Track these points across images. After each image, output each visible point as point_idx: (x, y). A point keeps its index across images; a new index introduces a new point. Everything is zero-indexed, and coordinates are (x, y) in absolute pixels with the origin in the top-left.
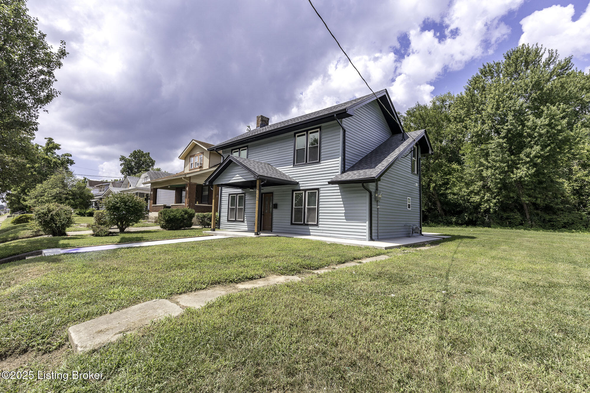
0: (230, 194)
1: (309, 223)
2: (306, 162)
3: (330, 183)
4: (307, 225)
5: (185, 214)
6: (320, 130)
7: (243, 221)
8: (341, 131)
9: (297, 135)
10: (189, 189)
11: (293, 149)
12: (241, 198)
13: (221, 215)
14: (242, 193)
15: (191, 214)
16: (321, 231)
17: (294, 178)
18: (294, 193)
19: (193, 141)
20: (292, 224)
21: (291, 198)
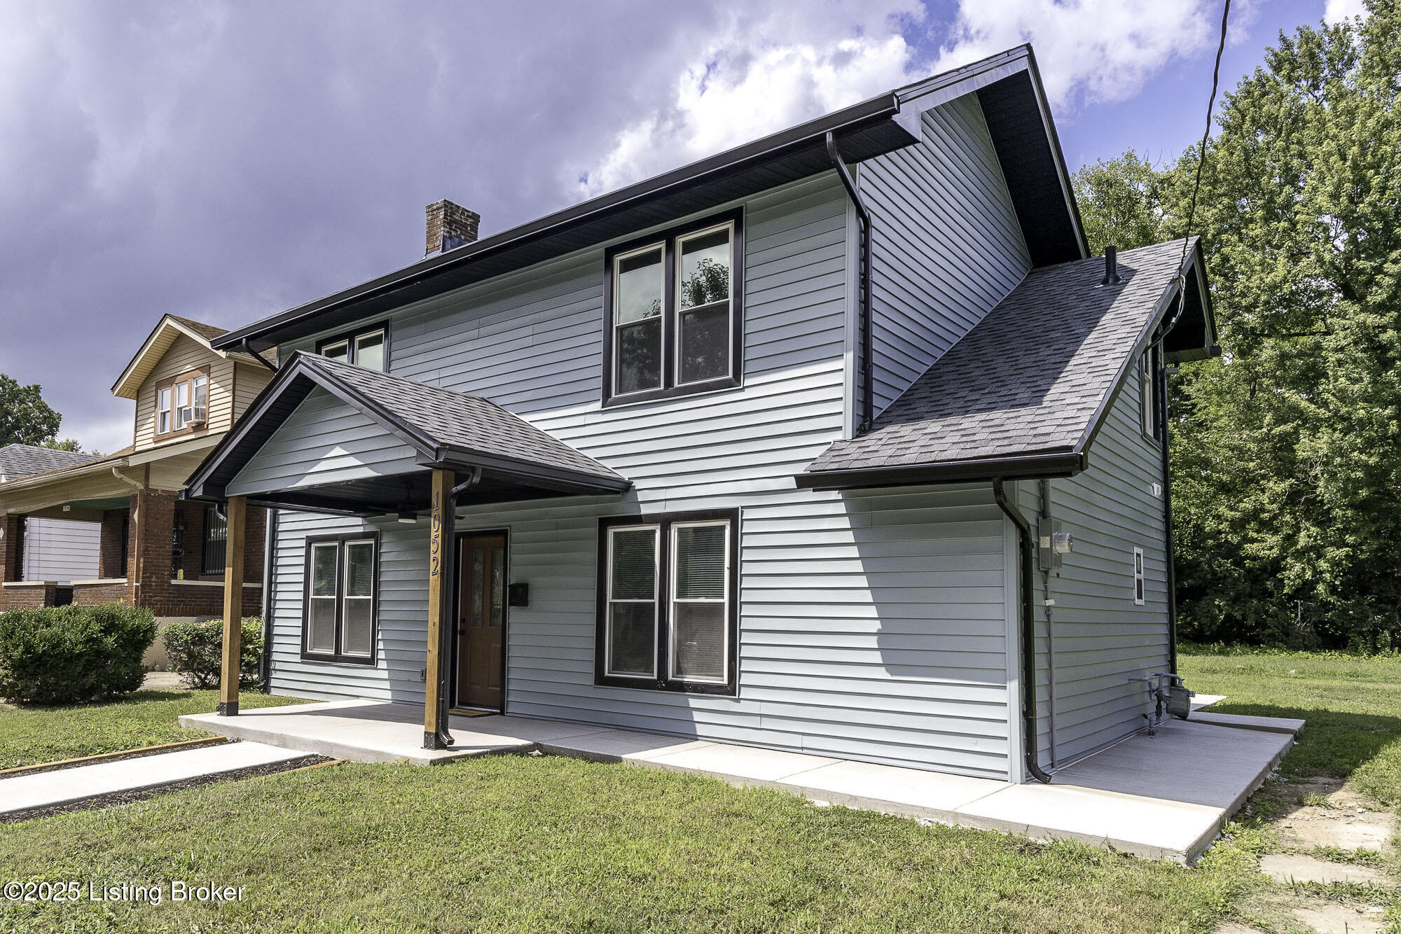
0: (310, 541)
1: (689, 679)
2: (669, 382)
3: (804, 482)
4: (681, 687)
5: (107, 631)
6: (738, 228)
7: (371, 662)
8: (852, 225)
9: (618, 258)
10: (145, 515)
11: (600, 325)
12: (360, 555)
13: (276, 631)
14: (365, 536)
15: (135, 631)
16: (755, 722)
17: (609, 464)
18: (611, 532)
19: (169, 321)
20: (601, 680)
21: (594, 556)
